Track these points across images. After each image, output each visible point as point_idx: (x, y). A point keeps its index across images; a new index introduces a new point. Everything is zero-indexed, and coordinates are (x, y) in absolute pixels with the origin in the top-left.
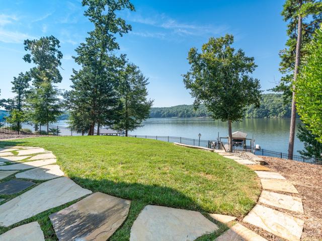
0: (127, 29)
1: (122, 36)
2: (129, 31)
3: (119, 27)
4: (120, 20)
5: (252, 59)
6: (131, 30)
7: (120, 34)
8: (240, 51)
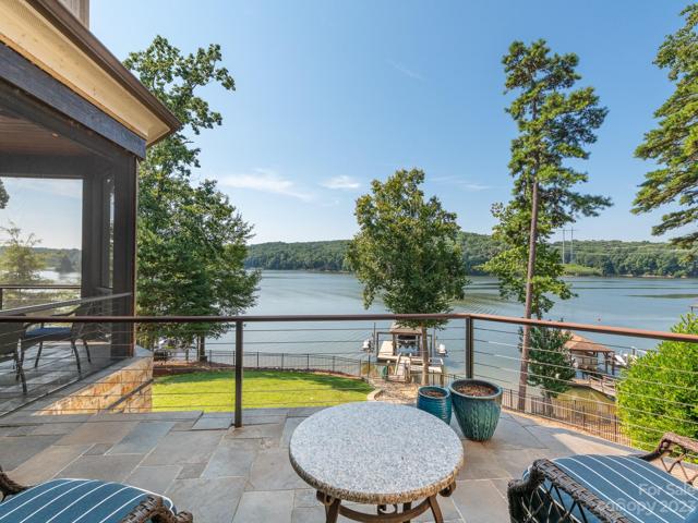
0: (210, 120)
1: (198, 133)
2: (215, 124)
3: (194, 115)
4: (198, 101)
5: (453, 217)
6: (220, 124)
7: (195, 129)
8: (434, 200)
